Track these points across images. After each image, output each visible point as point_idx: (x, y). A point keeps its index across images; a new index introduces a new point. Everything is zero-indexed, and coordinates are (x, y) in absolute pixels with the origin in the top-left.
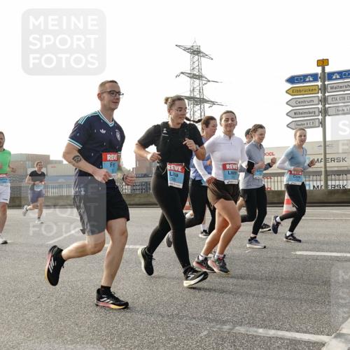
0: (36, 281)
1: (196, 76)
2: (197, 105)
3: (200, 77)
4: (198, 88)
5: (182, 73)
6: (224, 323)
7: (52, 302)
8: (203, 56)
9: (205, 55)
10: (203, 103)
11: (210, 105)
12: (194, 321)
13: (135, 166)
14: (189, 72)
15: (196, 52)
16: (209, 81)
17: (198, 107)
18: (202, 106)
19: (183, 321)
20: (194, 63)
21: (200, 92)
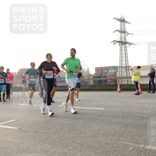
0: (55, 123)
1: (123, 32)
2: (123, 45)
3: (124, 32)
4: (124, 37)
5: (116, 30)
6: (140, 144)
7: (62, 132)
8: (126, 23)
9: (127, 22)
10: (126, 44)
11: (129, 45)
12: (126, 143)
13: (95, 73)
14: (119, 30)
15: (122, 21)
16: (129, 34)
17: (124, 46)
18: (126, 45)
19: (121, 142)
20: (122, 26)
21: (124, 39)
